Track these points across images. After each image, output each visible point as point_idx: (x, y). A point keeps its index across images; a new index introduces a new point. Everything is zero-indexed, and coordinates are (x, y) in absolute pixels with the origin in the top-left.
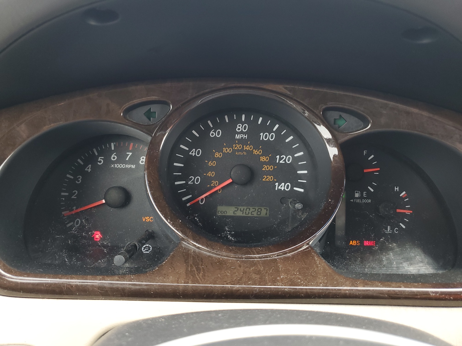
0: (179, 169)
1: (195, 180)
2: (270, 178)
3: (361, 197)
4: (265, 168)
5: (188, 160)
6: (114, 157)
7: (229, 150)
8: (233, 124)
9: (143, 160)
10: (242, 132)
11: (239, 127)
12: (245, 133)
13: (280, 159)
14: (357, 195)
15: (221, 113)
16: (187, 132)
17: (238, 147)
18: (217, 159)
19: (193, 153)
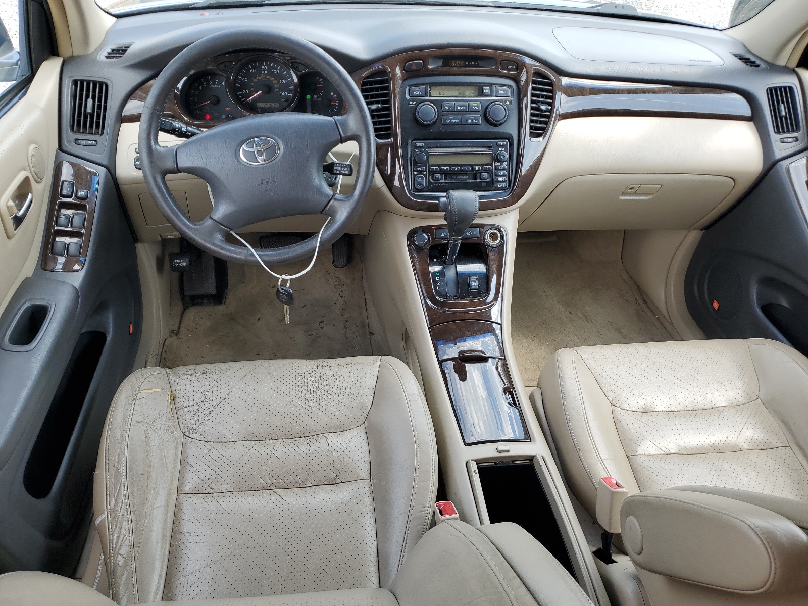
0: (238, 87)
1: (246, 92)
2: (278, 90)
3: (317, 98)
4: (276, 86)
5: (242, 83)
6: (211, 82)
7: (259, 78)
8: (260, 66)
9: (223, 83)
10: (264, 70)
11: (263, 68)
12: (266, 70)
13: (282, 82)
14: (315, 97)
15: (254, 62)
16: (240, 70)
17: (263, 76)
18: (254, 82)
19: (244, 80)
